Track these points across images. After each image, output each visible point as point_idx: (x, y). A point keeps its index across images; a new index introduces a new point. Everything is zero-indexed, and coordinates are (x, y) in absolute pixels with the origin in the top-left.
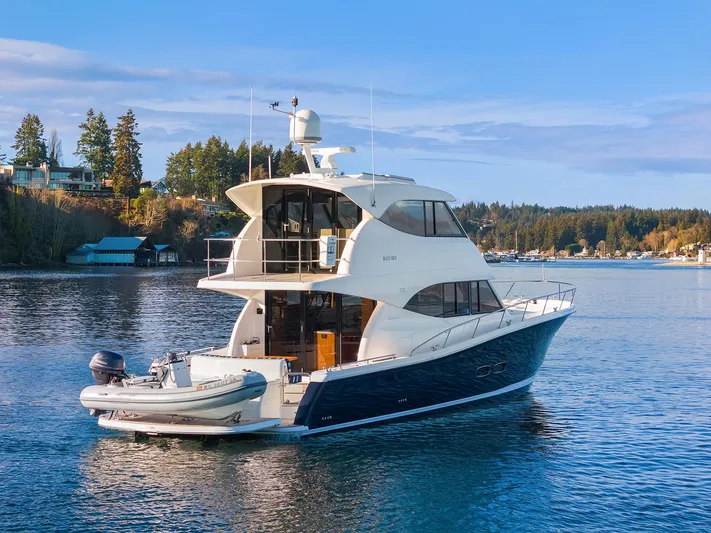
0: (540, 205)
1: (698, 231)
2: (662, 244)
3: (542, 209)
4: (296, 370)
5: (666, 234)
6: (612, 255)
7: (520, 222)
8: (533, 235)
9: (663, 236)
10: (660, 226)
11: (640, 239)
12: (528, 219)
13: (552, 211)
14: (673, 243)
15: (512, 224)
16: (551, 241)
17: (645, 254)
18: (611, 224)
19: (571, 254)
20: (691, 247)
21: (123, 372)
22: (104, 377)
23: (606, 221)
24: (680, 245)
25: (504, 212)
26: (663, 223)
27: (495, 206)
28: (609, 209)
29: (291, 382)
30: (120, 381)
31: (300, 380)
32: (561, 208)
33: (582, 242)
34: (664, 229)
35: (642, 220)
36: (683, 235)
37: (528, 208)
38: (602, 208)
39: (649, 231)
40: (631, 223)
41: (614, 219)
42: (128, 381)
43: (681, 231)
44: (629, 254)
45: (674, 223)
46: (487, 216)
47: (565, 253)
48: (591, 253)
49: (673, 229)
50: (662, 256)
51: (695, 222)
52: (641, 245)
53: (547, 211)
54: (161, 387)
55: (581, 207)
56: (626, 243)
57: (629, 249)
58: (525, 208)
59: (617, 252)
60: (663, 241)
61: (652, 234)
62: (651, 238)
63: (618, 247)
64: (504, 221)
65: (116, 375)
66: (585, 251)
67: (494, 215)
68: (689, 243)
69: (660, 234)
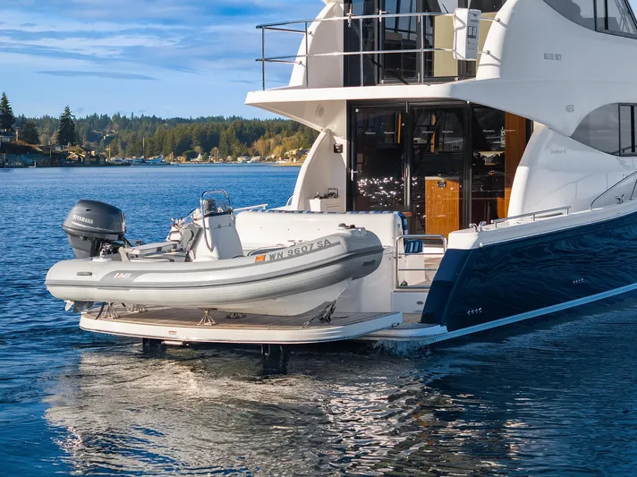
0: (157, 117)
1: (300, 138)
2: (268, 150)
3: (160, 120)
4: (416, 232)
5: (272, 141)
6: (225, 160)
7: (140, 132)
8: (153, 143)
9: (269, 143)
10: (267, 134)
11: (249, 145)
12: (147, 129)
13: (169, 121)
14: (278, 149)
15: (133, 133)
16: (169, 148)
17: (254, 159)
18: (223, 133)
19: (188, 160)
20: (294, 152)
21: (121, 236)
22: (89, 244)
23: (218, 130)
24: (285, 150)
25: (125, 123)
26: (269, 131)
27: (117, 117)
28: (220, 119)
29: (407, 251)
30: (116, 251)
31: (420, 250)
32: (177, 119)
33: (197, 149)
34: (270, 137)
35: (251, 128)
36: (287, 141)
37: (148, 119)
38: (213, 119)
39: (256, 138)
40: (241, 132)
41: (226, 129)
42: (129, 250)
43: (285, 139)
44: (239, 159)
45: (279, 131)
46: (109, 126)
47: (182, 158)
48: (205, 159)
49: (279, 136)
50: (268, 160)
51: (297, 131)
52: (250, 152)
53: (164, 121)
54: (188, 259)
55: (194, 118)
56: (237, 149)
57: (239, 155)
58: (144, 119)
59: (229, 157)
60: (269, 147)
61: (260, 141)
62: (259, 145)
63: (230, 153)
64: (125, 131)
65: (109, 242)
66: (200, 156)
67: (116, 125)
68: (293, 149)
69: (267, 141)
